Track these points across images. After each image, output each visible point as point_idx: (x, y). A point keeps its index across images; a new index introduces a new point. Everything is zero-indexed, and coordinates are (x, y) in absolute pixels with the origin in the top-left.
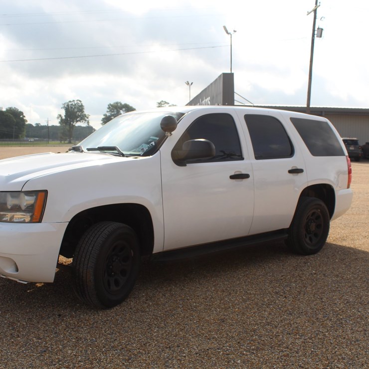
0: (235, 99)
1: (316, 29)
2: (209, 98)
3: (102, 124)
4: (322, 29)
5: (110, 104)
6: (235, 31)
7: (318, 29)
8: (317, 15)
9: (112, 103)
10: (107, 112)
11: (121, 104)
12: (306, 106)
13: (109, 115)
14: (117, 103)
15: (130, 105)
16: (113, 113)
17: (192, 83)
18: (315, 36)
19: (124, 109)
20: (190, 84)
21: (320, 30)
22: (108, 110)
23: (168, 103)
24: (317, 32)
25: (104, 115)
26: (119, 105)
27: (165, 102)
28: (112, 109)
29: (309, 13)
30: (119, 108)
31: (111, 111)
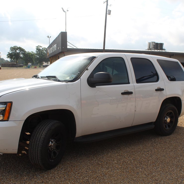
0: (67, 45)
1: (108, 11)
2: (56, 45)
3: (7, 57)
4: (111, 11)
5: (11, 47)
6: (68, 11)
7: (109, 10)
8: (108, 3)
9: (12, 47)
10: (10, 51)
11: (17, 47)
12: (103, 49)
13: (11, 52)
14: (15, 47)
15: (22, 48)
16: (13, 52)
17: (50, 37)
18: (107, 14)
19: (19, 50)
20: (49, 37)
21: (110, 11)
22: (11, 50)
23: (42, 47)
24: (108, 12)
25: (8, 53)
26: (16, 47)
27: (40, 46)
28: (12, 50)
29: (104, 3)
30: (16, 49)
31: (12, 51)
